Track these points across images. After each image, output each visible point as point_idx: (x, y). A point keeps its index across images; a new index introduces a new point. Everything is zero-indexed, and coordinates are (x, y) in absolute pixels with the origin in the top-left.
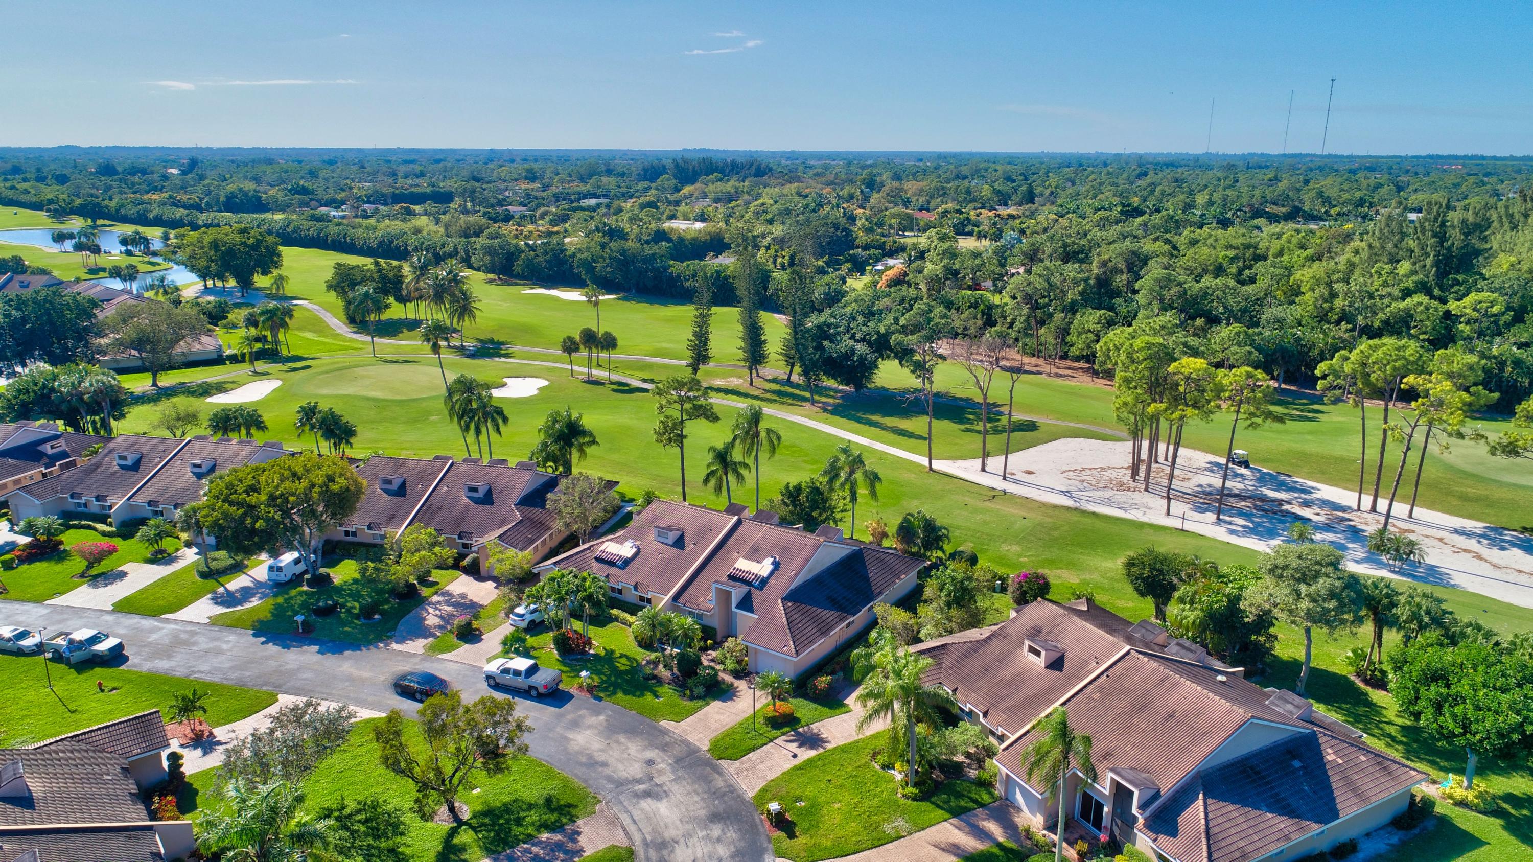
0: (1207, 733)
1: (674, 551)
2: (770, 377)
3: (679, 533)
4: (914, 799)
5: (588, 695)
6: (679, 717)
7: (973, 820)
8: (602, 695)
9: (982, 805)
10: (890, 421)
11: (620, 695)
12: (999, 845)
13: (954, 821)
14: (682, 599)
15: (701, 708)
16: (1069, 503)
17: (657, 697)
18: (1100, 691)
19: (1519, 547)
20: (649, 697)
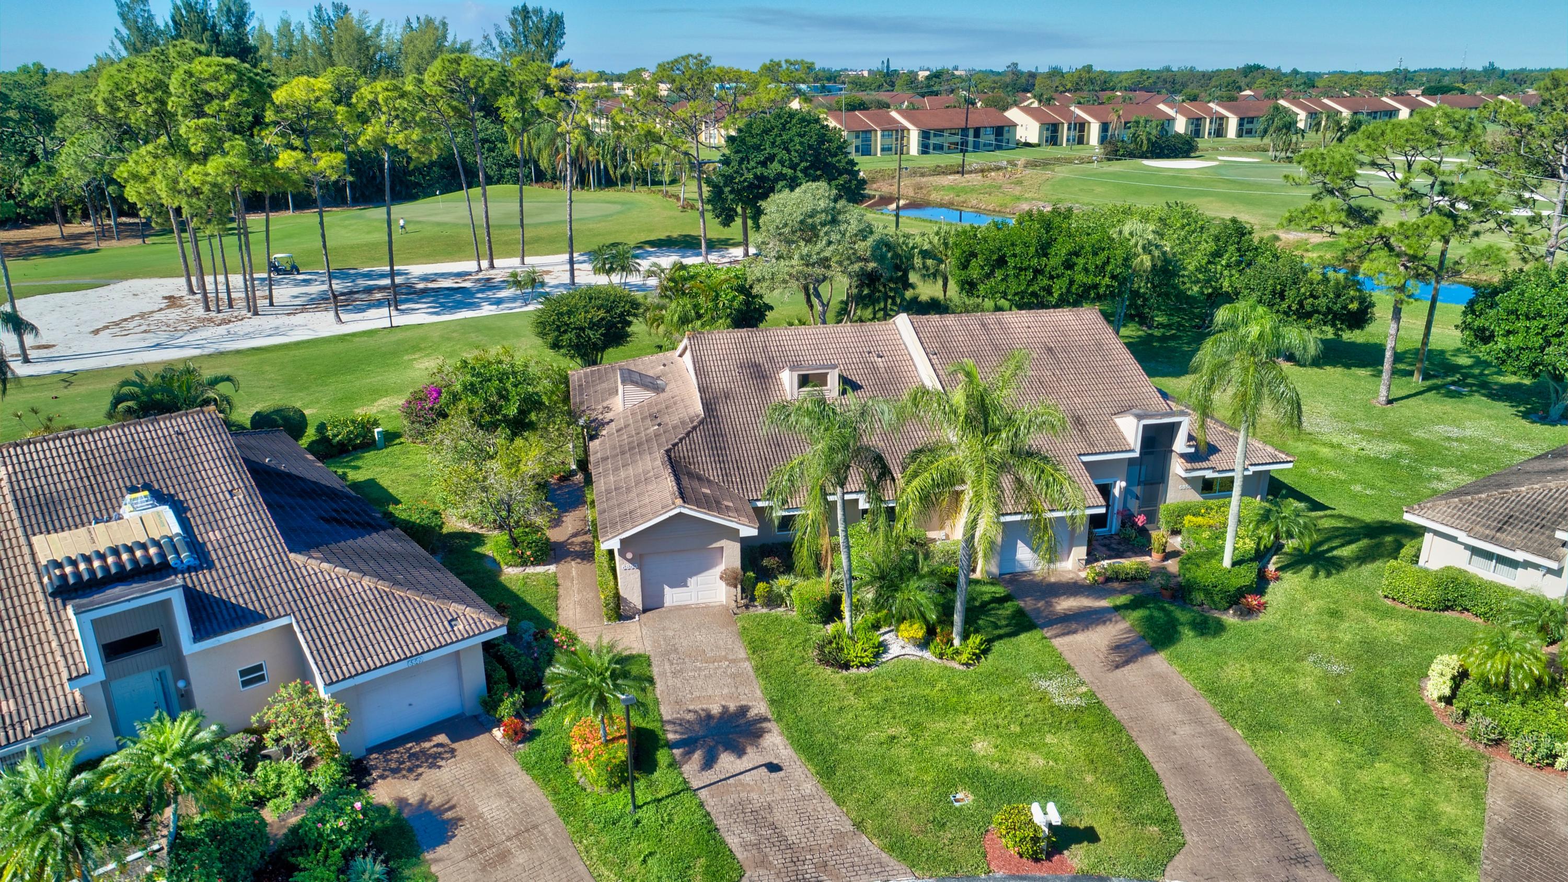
9: (1011, 598)
12: (1121, 609)
13: (1048, 634)
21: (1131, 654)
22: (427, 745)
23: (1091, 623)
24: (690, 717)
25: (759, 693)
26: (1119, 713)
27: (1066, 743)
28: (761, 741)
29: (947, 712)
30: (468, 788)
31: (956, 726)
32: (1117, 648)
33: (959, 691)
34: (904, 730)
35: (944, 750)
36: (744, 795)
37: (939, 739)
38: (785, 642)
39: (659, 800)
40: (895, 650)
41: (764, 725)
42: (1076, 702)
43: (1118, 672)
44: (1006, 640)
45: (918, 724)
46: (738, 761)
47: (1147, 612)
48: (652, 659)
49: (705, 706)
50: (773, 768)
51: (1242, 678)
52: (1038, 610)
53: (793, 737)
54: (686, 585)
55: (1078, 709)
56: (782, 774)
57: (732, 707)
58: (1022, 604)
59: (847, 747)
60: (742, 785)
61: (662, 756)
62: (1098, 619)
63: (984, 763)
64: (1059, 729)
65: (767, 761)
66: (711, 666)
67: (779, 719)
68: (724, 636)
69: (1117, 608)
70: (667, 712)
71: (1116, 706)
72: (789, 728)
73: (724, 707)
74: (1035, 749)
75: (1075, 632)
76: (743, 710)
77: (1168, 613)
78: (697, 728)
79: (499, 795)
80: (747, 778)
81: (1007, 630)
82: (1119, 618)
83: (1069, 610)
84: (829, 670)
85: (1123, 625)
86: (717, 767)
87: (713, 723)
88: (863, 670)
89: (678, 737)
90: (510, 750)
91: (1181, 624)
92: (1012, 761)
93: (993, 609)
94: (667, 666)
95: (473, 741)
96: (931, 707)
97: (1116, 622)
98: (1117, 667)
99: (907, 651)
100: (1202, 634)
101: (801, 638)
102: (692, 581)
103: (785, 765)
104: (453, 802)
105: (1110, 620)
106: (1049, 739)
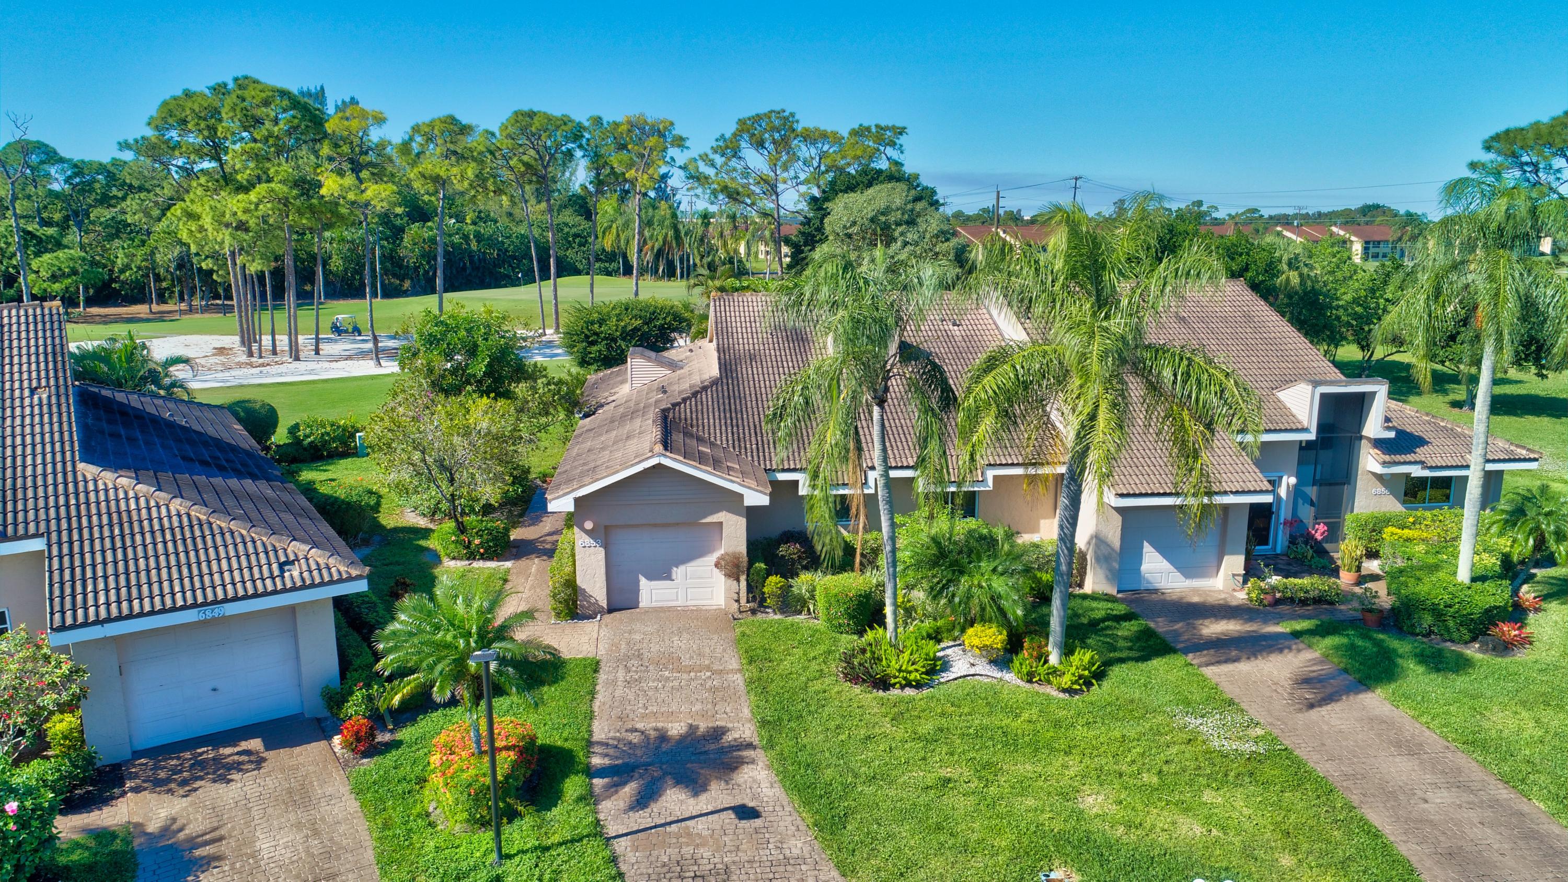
21: (1329, 690)
22: (227, 751)
23: (1260, 651)
24: (635, 738)
25: (746, 712)
26: (1322, 768)
27: (1239, 804)
28: (735, 776)
29: (1036, 750)
30: (256, 813)
31: (1051, 770)
32: (1306, 681)
33: (1057, 724)
34: (967, 773)
35: (1030, 802)
36: (688, 851)
37: (1023, 787)
38: (798, 652)
39: (547, 849)
40: (960, 667)
41: (745, 753)
42: (1248, 747)
43: (1314, 714)
44: (1131, 664)
45: (987, 765)
46: (692, 801)
47: (1345, 640)
48: (602, 664)
49: (660, 725)
50: (745, 813)
51: (1520, 730)
52: (1177, 634)
53: (785, 771)
54: (669, 578)
55: (1252, 757)
56: (758, 822)
57: (703, 726)
58: (1152, 625)
59: (869, 790)
60: (689, 835)
61: (573, 786)
62: (1271, 646)
63: (1097, 825)
64: (1224, 782)
65: (738, 801)
66: (685, 676)
67: (771, 745)
68: (712, 643)
69: (1296, 635)
70: (601, 730)
71: (1316, 757)
72: (782, 758)
73: (691, 726)
74: (1187, 810)
75: (1236, 660)
76: (718, 733)
77: (1378, 643)
78: (639, 752)
79: (299, 826)
80: (700, 826)
81: (1133, 654)
82: (1301, 646)
83: (1222, 633)
84: (857, 689)
85: (1308, 655)
86: (655, 807)
87: (665, 747)
88: (909, 692)
89: (607, 761)
90: (345, 765)
91: (1401, 657)
92: (1148, 825)
93: (1108, 628)
94: (621, 674)
95: (297, 750)
96: (1011, 742)
97: (1299, 651)
98: (1311, 706)
99: (977, 670)
100: (1438, 670)
101: (821, 648)
102: (679, 572)
103: (766, 810)
104: (222, 832)
105: (1290, 648)
106: (1208, 796)
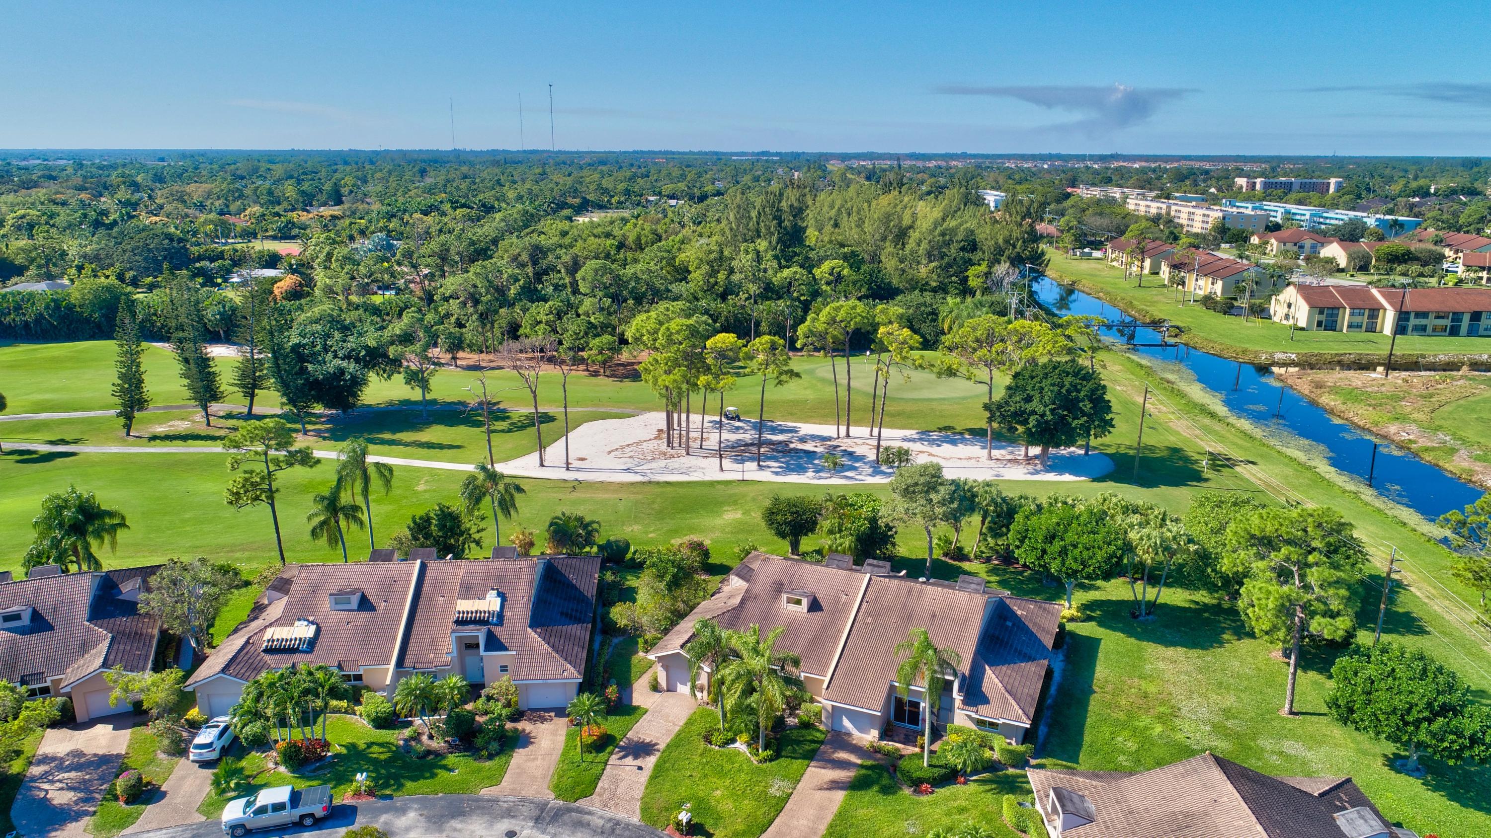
0: (966, 620)
1: (364, 615)
2: (222, 414)
3: (359, 594)
4: (771, 760)
5: (372, 799)
6: (495, 779)
7: (826, 756)
8: (388, 792)
9: (822, 742)
10: (405, 436)
11: (409, 784)
12: (862, 766)
13: (812, 764)
14: (408, 662)
15: (507, 763)
16: (638, 478)
17: (451, 770)
18: (870, 615)
19: (947, 442)
20: (443, 774)
21: (834, 786)
22: (546, 714)
23: (838, 767)
24: (637, 740)
25: (668, 740)
26: (789, 805)
27: (750, 805)
28: (648, 758)
30: (545, 734)
31: (719, 782)
32: (832, 782)
33: (739, 770)
34: (699, 775)
35: (702, 788)
36: (620, 773)
37: (706, 784)
40: (737, 744)
41: (655, 753)
42: (778, 794)
44: (789, 759)
45: (706, 775)
46: (632, 761)
48: (647, 712)
50: (640, 768)
52: (824, 753)
55: (774, 797)
56: (640, 771)
58: (822, 747)
60: (624, 769)
61: (610, 749)
64: (755, 800)
65: (641, 765)
66: (665, 723)
67: (662, 753)
70: (630, 734)
71: (793, 802)
72: (661, 757)
73: (651, 740)
74: (735, 802)
75: (825, 768)
76: (655, 745)
77: (880, 777)
78: (633, 744)
79: (551, 740)
80: (628, 768)
81: (797, 755)
82: (854, 770)
83: (839, 758)
85: (851, 774)
86: (623, 760)
87: (640, 745)
88: (716, 747)
89: (623, 744)
90: (565, 727)
92: (721, 802)
93: (805, 744)
94: (651, 716)
95: (559, 719)
96: (720, 771)
98: (819, 789)
99: (742, 746)
100: (880, 792)
101: (710, 725)
104: (537, 736)
106: (746, 801)
